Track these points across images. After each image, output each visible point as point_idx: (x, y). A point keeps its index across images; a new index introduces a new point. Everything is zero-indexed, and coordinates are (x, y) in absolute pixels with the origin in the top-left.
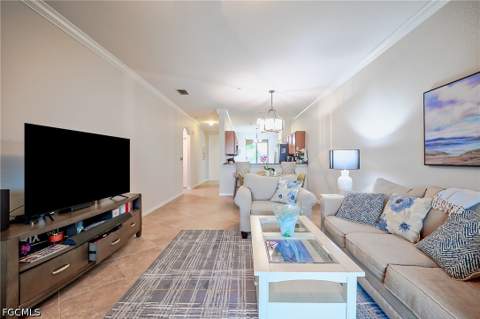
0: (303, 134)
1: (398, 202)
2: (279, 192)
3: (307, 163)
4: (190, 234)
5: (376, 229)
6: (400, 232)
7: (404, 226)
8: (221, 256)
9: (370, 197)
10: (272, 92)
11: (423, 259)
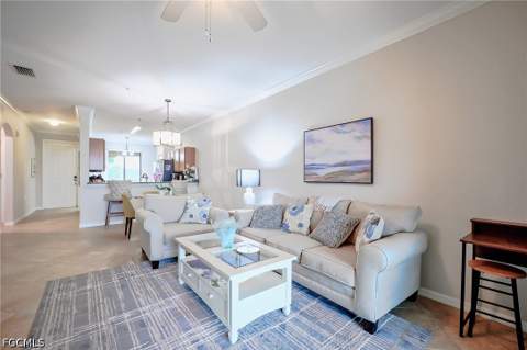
0: (193, 150)
1: (294, 209)
2: (189, 212)
3: (197, 181)
4: (70, 281)
5: (281, 231)
6: (298, 229)
7: (300, 225)
8: (138, 293)
9: (273, 208)
10: (168, 101)
11: (314, 243)
